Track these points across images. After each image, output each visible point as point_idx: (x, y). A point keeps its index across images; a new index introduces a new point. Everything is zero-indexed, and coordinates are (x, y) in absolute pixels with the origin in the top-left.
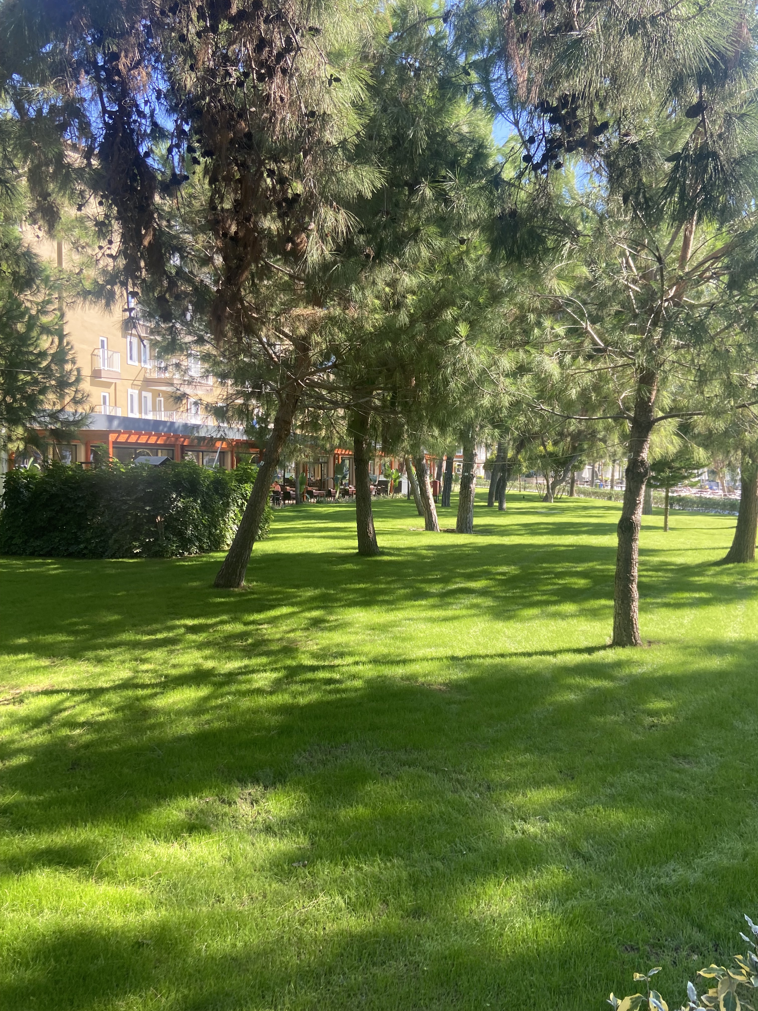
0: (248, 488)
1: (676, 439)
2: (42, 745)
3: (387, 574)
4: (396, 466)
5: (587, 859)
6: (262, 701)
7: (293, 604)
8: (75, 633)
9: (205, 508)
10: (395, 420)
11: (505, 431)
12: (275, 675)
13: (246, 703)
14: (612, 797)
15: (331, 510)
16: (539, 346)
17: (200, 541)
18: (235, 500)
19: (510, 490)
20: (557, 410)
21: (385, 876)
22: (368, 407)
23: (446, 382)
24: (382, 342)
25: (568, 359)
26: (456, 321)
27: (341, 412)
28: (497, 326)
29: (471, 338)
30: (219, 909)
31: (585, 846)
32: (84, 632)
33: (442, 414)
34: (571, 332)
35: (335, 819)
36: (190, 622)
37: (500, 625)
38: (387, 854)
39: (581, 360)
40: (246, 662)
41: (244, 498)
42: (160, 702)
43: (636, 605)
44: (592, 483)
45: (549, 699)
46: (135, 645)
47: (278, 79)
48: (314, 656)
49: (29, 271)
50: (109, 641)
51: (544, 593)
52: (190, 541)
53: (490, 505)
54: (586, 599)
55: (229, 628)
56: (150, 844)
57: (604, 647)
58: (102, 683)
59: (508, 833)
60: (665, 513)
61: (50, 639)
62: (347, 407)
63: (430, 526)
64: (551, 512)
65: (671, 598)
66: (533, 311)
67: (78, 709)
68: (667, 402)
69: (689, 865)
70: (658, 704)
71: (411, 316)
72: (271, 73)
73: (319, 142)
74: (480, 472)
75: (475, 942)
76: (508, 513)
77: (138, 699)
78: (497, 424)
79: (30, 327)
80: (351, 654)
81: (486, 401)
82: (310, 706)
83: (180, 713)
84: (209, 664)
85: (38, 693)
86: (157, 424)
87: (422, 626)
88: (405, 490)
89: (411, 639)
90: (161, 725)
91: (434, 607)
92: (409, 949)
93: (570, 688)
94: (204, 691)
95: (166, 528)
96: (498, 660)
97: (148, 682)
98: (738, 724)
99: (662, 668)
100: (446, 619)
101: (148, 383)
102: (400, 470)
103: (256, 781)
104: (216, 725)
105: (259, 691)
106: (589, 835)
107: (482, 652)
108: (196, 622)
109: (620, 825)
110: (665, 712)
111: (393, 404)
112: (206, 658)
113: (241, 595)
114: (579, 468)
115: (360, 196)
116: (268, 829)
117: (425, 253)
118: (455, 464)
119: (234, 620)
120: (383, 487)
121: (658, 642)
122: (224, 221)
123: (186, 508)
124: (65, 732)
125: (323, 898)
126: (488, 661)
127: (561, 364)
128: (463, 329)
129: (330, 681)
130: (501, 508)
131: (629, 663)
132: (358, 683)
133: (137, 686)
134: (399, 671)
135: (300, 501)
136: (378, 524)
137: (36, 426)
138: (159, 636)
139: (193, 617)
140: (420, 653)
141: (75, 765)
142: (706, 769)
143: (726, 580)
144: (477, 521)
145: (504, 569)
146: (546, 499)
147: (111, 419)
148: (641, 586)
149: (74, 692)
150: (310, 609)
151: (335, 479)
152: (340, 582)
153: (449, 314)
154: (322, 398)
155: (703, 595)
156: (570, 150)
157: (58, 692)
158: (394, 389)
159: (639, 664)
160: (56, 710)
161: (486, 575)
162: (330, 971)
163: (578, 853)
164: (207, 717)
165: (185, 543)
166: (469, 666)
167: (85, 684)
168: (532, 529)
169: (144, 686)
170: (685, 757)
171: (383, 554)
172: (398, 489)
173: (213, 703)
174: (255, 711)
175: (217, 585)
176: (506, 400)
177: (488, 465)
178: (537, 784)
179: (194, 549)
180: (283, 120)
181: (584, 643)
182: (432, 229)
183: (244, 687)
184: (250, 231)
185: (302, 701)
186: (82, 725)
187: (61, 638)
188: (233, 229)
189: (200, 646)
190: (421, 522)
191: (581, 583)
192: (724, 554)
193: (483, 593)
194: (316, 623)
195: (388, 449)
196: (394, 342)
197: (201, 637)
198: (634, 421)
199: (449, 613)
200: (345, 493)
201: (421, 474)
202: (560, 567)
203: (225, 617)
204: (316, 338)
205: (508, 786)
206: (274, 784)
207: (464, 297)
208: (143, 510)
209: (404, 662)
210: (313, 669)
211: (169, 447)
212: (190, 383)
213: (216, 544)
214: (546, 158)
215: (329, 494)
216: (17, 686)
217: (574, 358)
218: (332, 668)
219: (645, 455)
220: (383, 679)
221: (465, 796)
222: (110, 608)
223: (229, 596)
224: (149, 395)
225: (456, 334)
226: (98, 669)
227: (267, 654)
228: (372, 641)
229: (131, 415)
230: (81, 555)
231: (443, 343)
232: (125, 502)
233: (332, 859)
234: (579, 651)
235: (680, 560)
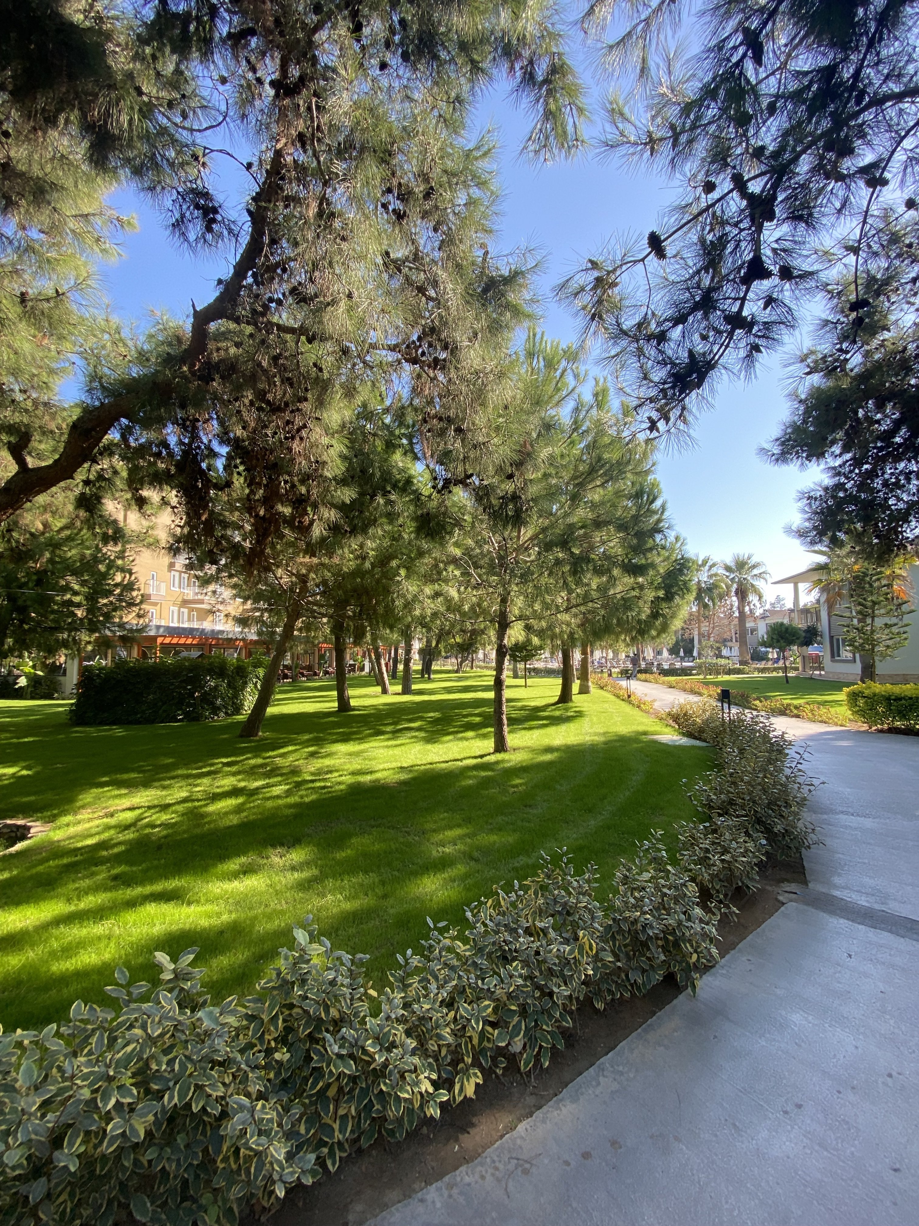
0: (261, 672)
1: (523, 633)
2: (133, 839)
3: (357, 722)
4: (361, 653)
5: (477, 860)
6: (280, 802)
7: (295, 745)
8: (143, 772)
9: (229, 685)
10: (362, 624)
11: (429, 630)
12: (287, 787)
13: (270, 804)
14: (492, 830)
15: (317, 684)
16: (446, 581)
17: (226, 708)
18: (251, 679)
19: (434, 667)
20: (458, 617)
21: (366, 881)
22: (344, 616)
23: (393, 601)
24: (354, 578)
25: (462, 588)
26: (399, 567)
27: (325, 620)
28: (422, 570)
29: (407, 577)
30: (268, 910)
31: (476, 854)
32: (149, 770)
33: (391, 621)
34: (463, 574)
35: (333, 859)
36: (225, 760)
37: (429, 747)
38: (366, 872)
39: (469, 589)
40: (267, 781)
41: (258, 678)
42: (211, 808)
43: (506, 728)
44: (484, 661)
45: (458, 784)
46: (188, 776)
47: (297, 441)
48: (312, 774)
49: (115, 533)
50: (168, 775)
51: (455, 727)
52: (219, 709)
53: (423, 677)
54: (481, 728)
55: (253, 762)
56: (219, 884)
57: (489, 754)
58: (169, 801)
59: (434, 853)
60: (525, 677)
61: (125, 776)
62: (331, 617)
63: (385, 691)
64: (460, 679)
65: (526, 725)
66: (443, 562)
67: (154, 817)
68: (517, 612)
69: (529, 856)
70: (518, 781)
71: (372, 564)
72: (293, 438)
73: (321, 476)
74: (416, 656)
75: (418, 905)
76: (433, 681)
77: (195, 808)
78: (424, 625)
79: (109, 567)
80: (337, 771)
81: (417, 612)
82: (312, 802)
83: (226, 814)
84: (243, 784)
85: (124, 810)
86: (192, 630)
87: (382, 751)
88: (367, 669)
89: (375, 759)
90: (215, 821)
91: (389, 739)
92: (381, 914)
93: (470, 777)
94: (240, 800)
95: (201, 701)
96: (429, 766)
97: (200, 797)
98: (558, 787)
99: (520, 762)
100: (396, 746)
101: (185, 603)
102: (364, 656)
103: (282, 845)
104: (251, 818)
105: (278, 797)
106: (478, 849)
107: (419, 763)
108: (229, 760)
109: (495, 842)
110: (521, 784)
111: (360, 614)
112: (239, 781)
113: (258, 741)
114: (476, 652)
115: (343, 503)
116: (293, 868)
117: (380, 532)
118: (400, 651)
119: (255, 757)
120: (353, 668)
121: (519, 749)
122: (256, 508)
123: (216, 687)
124: (148, 831)
125: (329, 897)
126: (423, 767)
127: (459, 591)
128: (403, 572)
129: (324, 787)
130: (429, 678)
131: (503, 761)
132: (342, 787)
133: (193, 801)
134: (368, 778)
135: (295, 679)
136: (351, 692)
137: (108, 633)
138: (204, 770)
139: (227, 756)
140: (381, 767)
141: (159, 847)
142: (540, 811)
143: (557, 713)
144: (414, 687)
145: (432, 714)
146: (457, 672)
147: (158, 627)
148: (509, 719)
149: (149, 808)
150: (307, 747)
151: (320, 664)
152: (326, 729)
153: (394, 563)
154: (315, 611)
155: (545, 722)
156: (455, 485)
157: (139, 808)
158: (362, 606)
159: (508, 761)
160: (139, 819)
161: (421, 718)
162: (337, 930)
163: (472, 858)
164: (245, 814)
165: (215, 710)
166: (411, 771)
167: (156, 802)
168: (448, 690)
169: (198, 800)
170: (530, 806)
171: (354, 710)
172: (362, 669)
173: (248, 806)
174: (278, 808)
175: (241, 736)
176: (429, 612)
177: (421, 651)
178: (451, 828)
179: (222, 714)
180: (300, 463)
181: (478, 753)
182: (384, 520)
183: (268, 795)
184: (272, 514)
185: (307, 800)
186: (160, 825)
187: (133, 775)
188: (262, 513)
189: (234, 774)
190: (379, 689)
191: (477, 719)
192: (556, 699)
193: (419, 729)
194: (313, 755)
195: (356, 643)
196: (362, 579)
197: (234, 769)
198: (499, 623)
199: (398, 742)
200: (326, 673)
201: (378, 657)
202: (465, 712)
203: (249, 755)
204: (312, 575)
205: (434, 831)
206: (294, 845)
207: (403, 554)
208: (185, 688)
209: (371, 772)
210: (312, 781)
211: (199, 646)
212: (222, 603)
213: (238, 709)
214: (444, 487)
215: (315, 674)
216: (106, 808)
217: (466, 588)
218: (325, 780)
219: (505, 641)
220: (359, 783)
221: (410, 839)
222: (167, 755)
223: (250, 742)
224: (186, 611)
225: (399, 574)
226: (164, 793)
227: (282, 775)
228: (350, 763)
229: (171, 625)
230: (138, 722)
231: (391, 579)
232: (172, 684)
233: (334, 877)
234: (475, 757)
235: (533, 704)
